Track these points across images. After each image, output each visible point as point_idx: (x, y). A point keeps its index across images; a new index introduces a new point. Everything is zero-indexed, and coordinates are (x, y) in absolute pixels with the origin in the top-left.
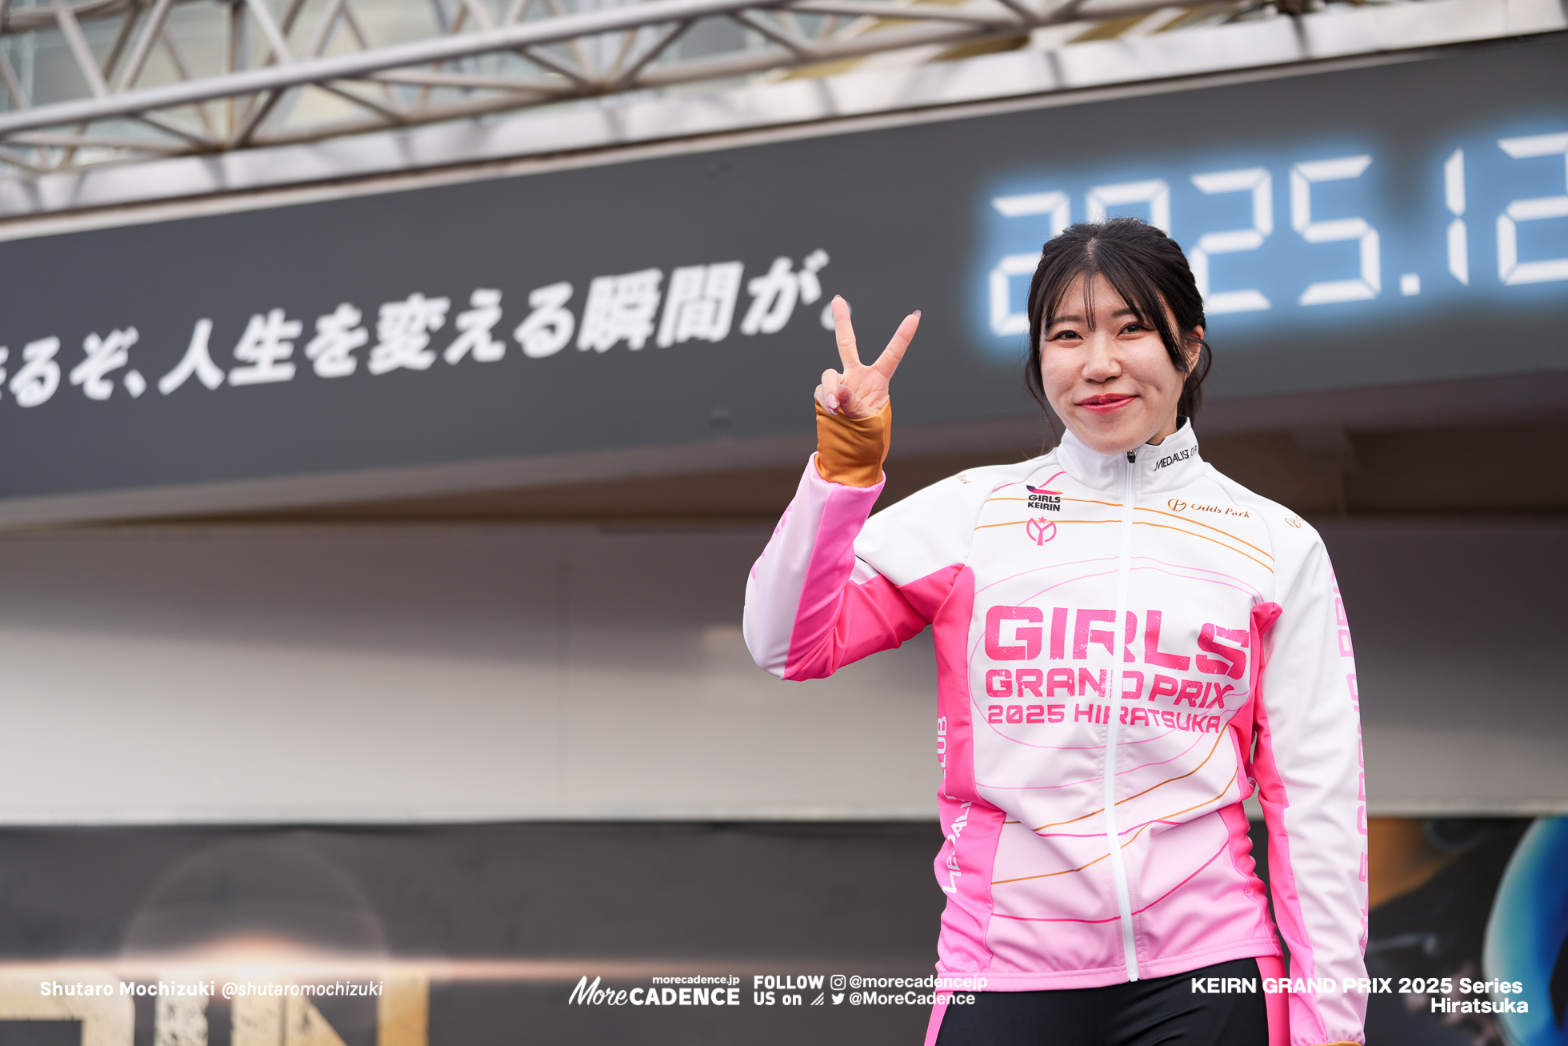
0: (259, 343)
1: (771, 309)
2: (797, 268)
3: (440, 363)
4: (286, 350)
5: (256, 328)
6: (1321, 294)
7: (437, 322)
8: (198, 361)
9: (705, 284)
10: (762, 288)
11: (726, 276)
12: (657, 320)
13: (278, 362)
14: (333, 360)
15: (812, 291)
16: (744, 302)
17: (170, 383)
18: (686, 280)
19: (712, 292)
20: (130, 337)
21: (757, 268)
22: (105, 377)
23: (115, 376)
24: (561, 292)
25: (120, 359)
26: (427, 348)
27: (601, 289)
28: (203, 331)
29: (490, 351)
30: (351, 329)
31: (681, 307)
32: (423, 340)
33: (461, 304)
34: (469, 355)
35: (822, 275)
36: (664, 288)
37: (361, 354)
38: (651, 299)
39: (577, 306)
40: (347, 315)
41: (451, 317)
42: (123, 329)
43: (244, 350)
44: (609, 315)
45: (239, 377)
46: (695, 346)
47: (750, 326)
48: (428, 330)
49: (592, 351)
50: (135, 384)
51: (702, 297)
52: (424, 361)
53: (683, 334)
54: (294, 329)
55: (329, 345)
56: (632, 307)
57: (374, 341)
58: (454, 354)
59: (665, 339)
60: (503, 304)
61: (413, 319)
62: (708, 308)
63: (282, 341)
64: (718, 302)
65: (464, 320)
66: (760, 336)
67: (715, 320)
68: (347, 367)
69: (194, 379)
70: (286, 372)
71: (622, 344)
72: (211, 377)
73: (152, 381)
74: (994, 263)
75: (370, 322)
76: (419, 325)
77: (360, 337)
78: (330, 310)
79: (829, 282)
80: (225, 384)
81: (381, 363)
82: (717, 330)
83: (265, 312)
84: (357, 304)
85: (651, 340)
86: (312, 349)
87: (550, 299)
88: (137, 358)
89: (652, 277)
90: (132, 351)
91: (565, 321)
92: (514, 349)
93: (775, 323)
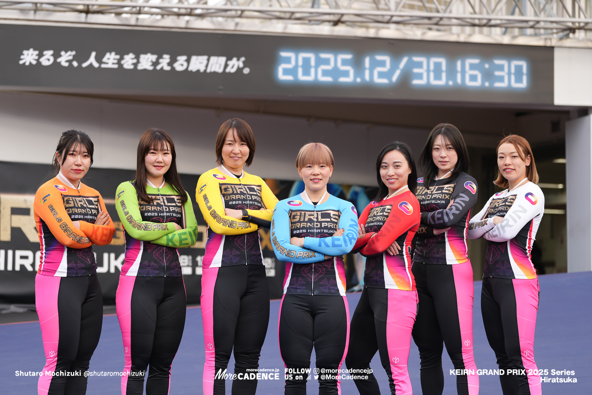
0: (109, 59)
1: (233, 67)
2: (238, 60)
3: (155, 69)
4: (116, 61)
5: (108, 55)
6: (342, 80)
7: (154, 60)
8: (92, 60)
9: (218, 60)
10: (231, 63)
11: (223, 60)
12: (207, 66)
13: (113, 64)
14: (128, 65)
15: (241, 65)
16: (226, 66)
17: (85, 65)
18: (213, 59)
19: (219, 62)
20: (74, 53)
21: (229, 58)
22: (67, 61)
23: (70, 61)
24: (184, 58)
25: (71, 58)
26: (152, 65)
27: (194, 58)
28: (93, 54)
29: (167, 68)
30: (133, 59)
31: (212, 65)
32: (151, 64)
33: (160, 57)
34: (162, 68)
35: (244, 62)
36: (208, 60)
37: (135, 65)
38: (205, 62)
39: (188, 61)
40: (131, 56)
41: (158, 59)
42: (72, 51)
43: (105, 60)
44: (195, 64)
45: (103, 66)
46: (215, 73)
47: (228, 70)
48: (152, 61)
49: (191, 71)
50: (75, 64)
51: (217, 63)
52: (151, 68)
53: (213, 70)
54: (118, 57)
55: (127, 62)
56: (201, 63)
57: (138, 62)
58: (159, 67)
59: (208, 70)
60: (170, 58)
61: (148, 59)
62: (218, 66)
63: (114, 59)
64: (220, 65)
65: (161, 61)
66: (230, 73)
67: (220, 68)
68: (132, 67)
69: (91, 65)
70: (116, 66)
71: (198, 71)
72: (96, 65)
73: (80, 63)
74: (279, 65)
75: (137, 57)
76: (150, 60)
77: (135, 61)
78: (128, 54)
79: (246, 64)
80: (100, 67)
81: (140, 67)
82: (220, 70)
83: (110, 52)
84: (134, 53)
85: (205, 71)
86: (123, 62)
87: (182, 59)
88: (75, 58)
89: (205, 58)
90: (74, 56)
91: (185, 64)
92: (173, 69)
93: (233, 70)
